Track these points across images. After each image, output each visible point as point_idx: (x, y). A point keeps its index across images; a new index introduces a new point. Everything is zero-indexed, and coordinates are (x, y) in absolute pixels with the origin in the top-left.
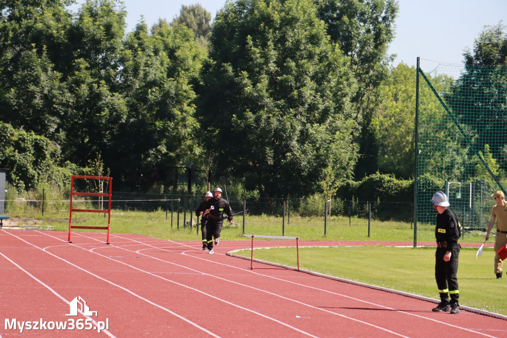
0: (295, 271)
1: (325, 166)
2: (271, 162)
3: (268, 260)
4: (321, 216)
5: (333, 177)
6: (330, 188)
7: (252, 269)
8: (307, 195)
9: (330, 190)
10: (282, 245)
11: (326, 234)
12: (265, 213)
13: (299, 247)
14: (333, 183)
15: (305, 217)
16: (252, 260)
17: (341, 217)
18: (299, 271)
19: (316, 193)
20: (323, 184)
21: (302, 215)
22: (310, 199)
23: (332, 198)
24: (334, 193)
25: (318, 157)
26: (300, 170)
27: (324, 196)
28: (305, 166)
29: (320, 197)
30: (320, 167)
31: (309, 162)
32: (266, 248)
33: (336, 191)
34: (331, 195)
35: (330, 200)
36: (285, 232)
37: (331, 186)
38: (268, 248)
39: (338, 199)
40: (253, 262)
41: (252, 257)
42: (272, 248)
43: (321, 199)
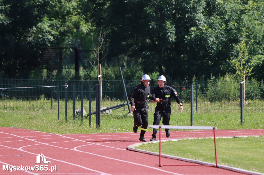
0: (212, 168)
1: (237, 41)
2: (172, 38)
3: (178, 155)
4: (233, 100)
5: (247, 54)
6: (244, 67)
7: (160, 166)
9: (244, 69)
11: (243, 122)
14: (248, 62)
15: (215, 101)
16: (159, 156)
17: (257, 101)
18: (217, 167)
19: (227, 73)
20: (234, 62)
21: (212, 100)
22: (220, 83)
23: (246, 79)
24: (248, 73)
25: (228, 31)
26: (207, 48)
27: (237, 77)
28: (213, 42)
29: (232, 79)
30: (230, 43)
31: (217, 38)
32: (173, 140)
33: (250, 71)
34: (245, 76)
35: (244, 81)
36: (194, 121)
37: (244, 65)
38: (176, 140)
39: (253, 80)
40: (161, 158)
41: (160, 152)
42: (180, 140)
43: (233, 80)
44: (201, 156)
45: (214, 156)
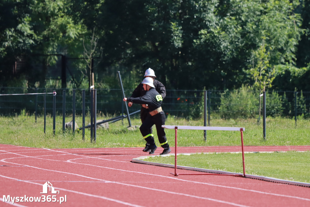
0: (239, 178)
1: (255, 47)
2: (178, 43)
5: (267, 61)
6: (263, 77)
7: (176, 175)
8: (231, 89)
9: (263, 80)
11: (266, 138)
12: (172, 114)
14: (268, 71)
15: (229, 119)
17: (278, 119)
18: (245, 177)
19: (243, 85)
20: (252, 71)
22: (234, 95)
24: (268, 84)
25: (244, 34)
26: (220, 55)
27: (254, 90)
28: (227, 47)
29: (249, 91)
30: (247, 49)
31: (231, 43)
33: (271, 82)
34: (264, 88)
37: (264, 75)
39: (274, 93)
42: (193, 154)
43: (251, 94)
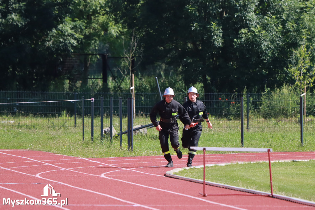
1: (296, 45)
2: (219, 43)
3: (226, 182)
4: (292, 117)
6: (304, 77)
7: (204, 196)
8: (272, 89)
9: (304, 79)
10: (242, 159)
13: (272, 162)
15: (270, 118)
16: (204, 183)
18: (273, 197)
19: (284, 84)
20: (293, 70)
21: (266, 116)
22: (275, 96)
23: (307, 91)
24: (309, 83)
25: (285, 33)
27: (296, 89)
29: (291, 91)
30: (288, 48)
31: (272, 42)
32: (220, 165)
33: (312, 81)
34: (305, 87)
35: (305, 94)
36: (244, 141)
37: (305, 74)
38: (223, 165)
40: (205, 186)
41: (204, 179)
42: (228, 164)
43: (292, 93)
44: (253, 183)
45: (269, 183)
